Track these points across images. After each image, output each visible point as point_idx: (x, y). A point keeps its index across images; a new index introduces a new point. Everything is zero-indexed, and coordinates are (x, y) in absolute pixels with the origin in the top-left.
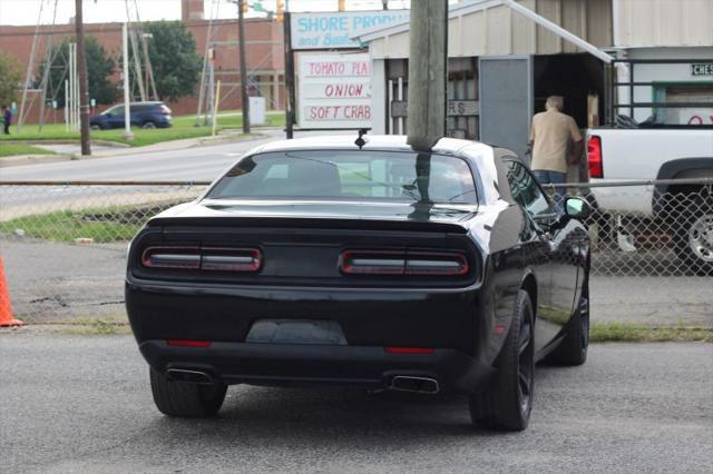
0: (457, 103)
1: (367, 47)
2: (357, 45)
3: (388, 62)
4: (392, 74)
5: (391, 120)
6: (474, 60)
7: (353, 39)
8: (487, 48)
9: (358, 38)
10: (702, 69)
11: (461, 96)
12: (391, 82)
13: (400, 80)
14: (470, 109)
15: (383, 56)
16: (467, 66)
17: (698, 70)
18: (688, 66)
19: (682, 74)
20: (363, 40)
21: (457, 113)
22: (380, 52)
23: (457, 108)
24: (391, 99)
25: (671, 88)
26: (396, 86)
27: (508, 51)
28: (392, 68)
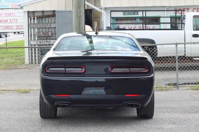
0: (49, 24)
1: (22, 8)
2: (19, 7)
3: (28, 12)
4: (30, 16)
5: (30, 29)
6: (54, 11)
7: (18, 5)
8: (58, 8)
9: (20, 5)
10: (126, 13)
11: (50, 22)
12: (29, 18)
13: (32, 17)
14: (53, 26)
15: (27, 10)
16: (52, 13)
17: (125, 14)
18: (122, 12)
19: (120, 15)
20: (21, 6)
21: (49, 27)
22: (26, 9)
23: (49, 25)
24: (29, 23)
25: (117, 19)
26: (31, 19)
28: (29, 14)
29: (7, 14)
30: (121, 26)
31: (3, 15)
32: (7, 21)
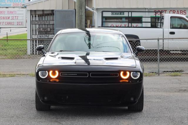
0: (48, 21)
1: (26, 7)
3: (31, 11)
4: (32, 14)
5: (32, 25)
7: (23, 5)
8: (56, 8)
10: (114, 14)
11: (49, 19)
12: (32, 16)
13: (34, 15)
14: (51, 23)
16: (50, 12)
17: (113, 14)
18: (111, 12)
19: (109, 14)
20: (25, 5)
21: (48, 24)
22: (29, 8)
23: (48, 22)
24: (32, 20)
26: (33, 17)
27: (67, 8)
29: (10, 12)
30: (110, 24)
31: (6, 12)
32: (9, 18)
